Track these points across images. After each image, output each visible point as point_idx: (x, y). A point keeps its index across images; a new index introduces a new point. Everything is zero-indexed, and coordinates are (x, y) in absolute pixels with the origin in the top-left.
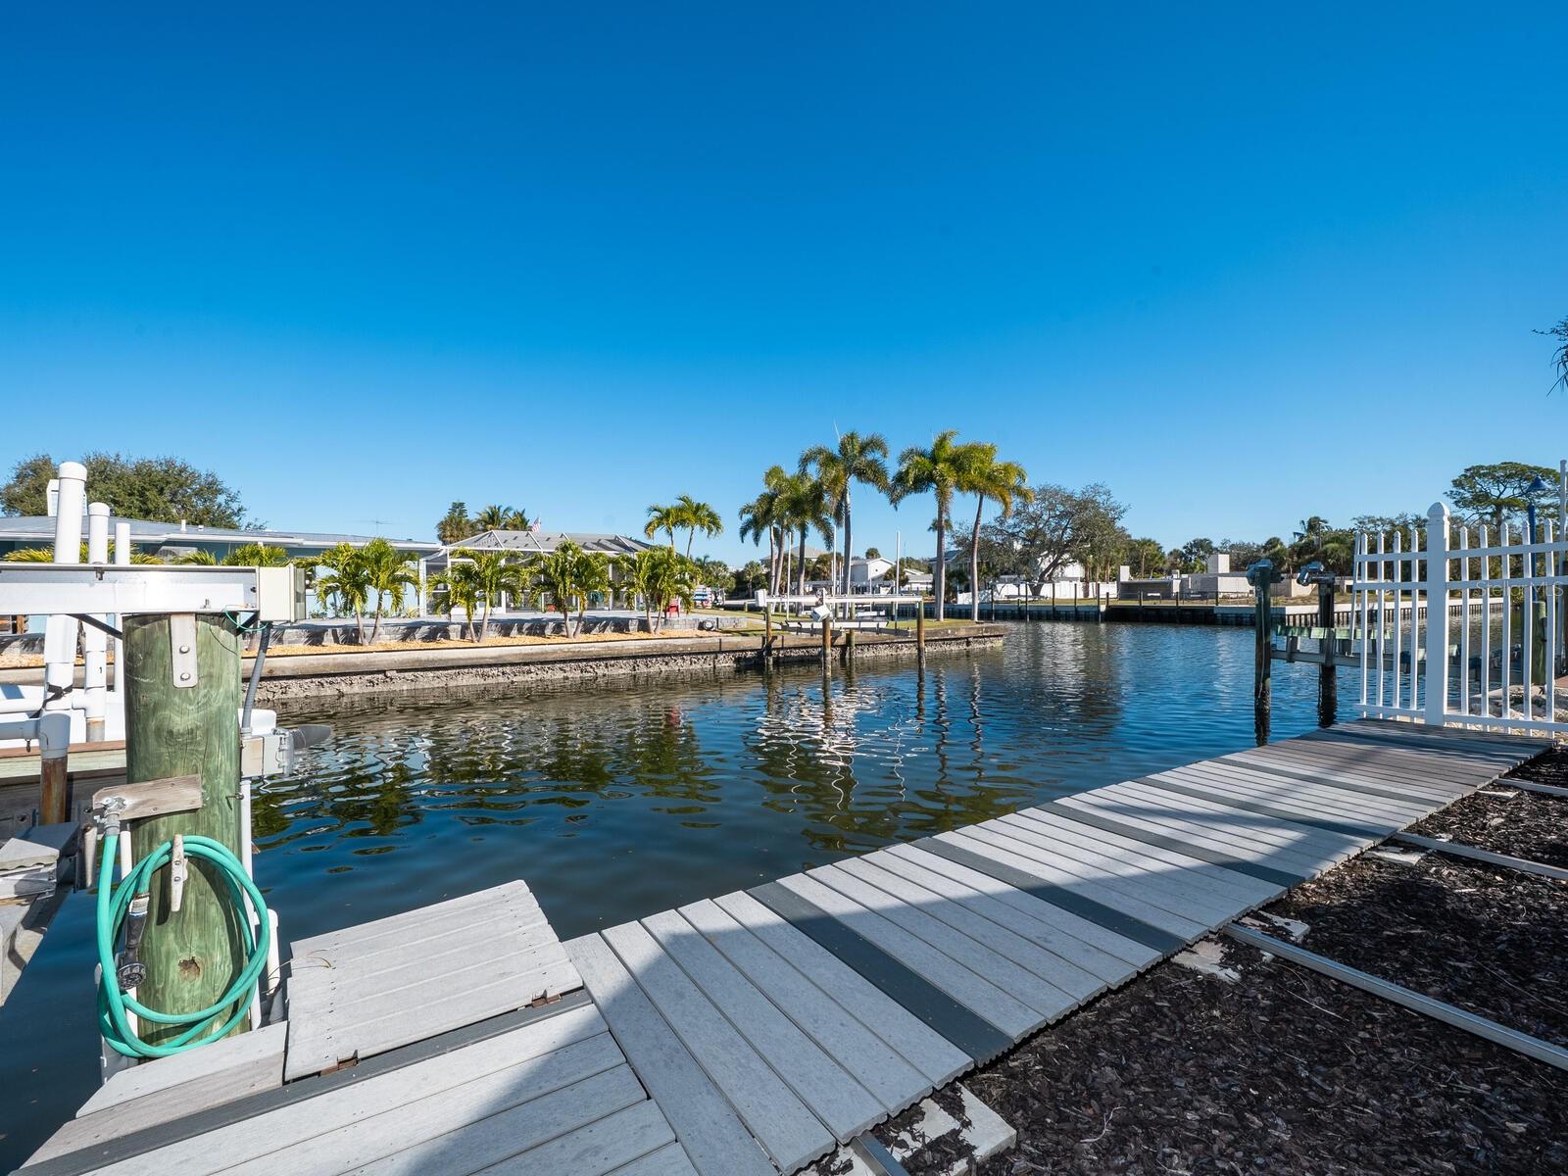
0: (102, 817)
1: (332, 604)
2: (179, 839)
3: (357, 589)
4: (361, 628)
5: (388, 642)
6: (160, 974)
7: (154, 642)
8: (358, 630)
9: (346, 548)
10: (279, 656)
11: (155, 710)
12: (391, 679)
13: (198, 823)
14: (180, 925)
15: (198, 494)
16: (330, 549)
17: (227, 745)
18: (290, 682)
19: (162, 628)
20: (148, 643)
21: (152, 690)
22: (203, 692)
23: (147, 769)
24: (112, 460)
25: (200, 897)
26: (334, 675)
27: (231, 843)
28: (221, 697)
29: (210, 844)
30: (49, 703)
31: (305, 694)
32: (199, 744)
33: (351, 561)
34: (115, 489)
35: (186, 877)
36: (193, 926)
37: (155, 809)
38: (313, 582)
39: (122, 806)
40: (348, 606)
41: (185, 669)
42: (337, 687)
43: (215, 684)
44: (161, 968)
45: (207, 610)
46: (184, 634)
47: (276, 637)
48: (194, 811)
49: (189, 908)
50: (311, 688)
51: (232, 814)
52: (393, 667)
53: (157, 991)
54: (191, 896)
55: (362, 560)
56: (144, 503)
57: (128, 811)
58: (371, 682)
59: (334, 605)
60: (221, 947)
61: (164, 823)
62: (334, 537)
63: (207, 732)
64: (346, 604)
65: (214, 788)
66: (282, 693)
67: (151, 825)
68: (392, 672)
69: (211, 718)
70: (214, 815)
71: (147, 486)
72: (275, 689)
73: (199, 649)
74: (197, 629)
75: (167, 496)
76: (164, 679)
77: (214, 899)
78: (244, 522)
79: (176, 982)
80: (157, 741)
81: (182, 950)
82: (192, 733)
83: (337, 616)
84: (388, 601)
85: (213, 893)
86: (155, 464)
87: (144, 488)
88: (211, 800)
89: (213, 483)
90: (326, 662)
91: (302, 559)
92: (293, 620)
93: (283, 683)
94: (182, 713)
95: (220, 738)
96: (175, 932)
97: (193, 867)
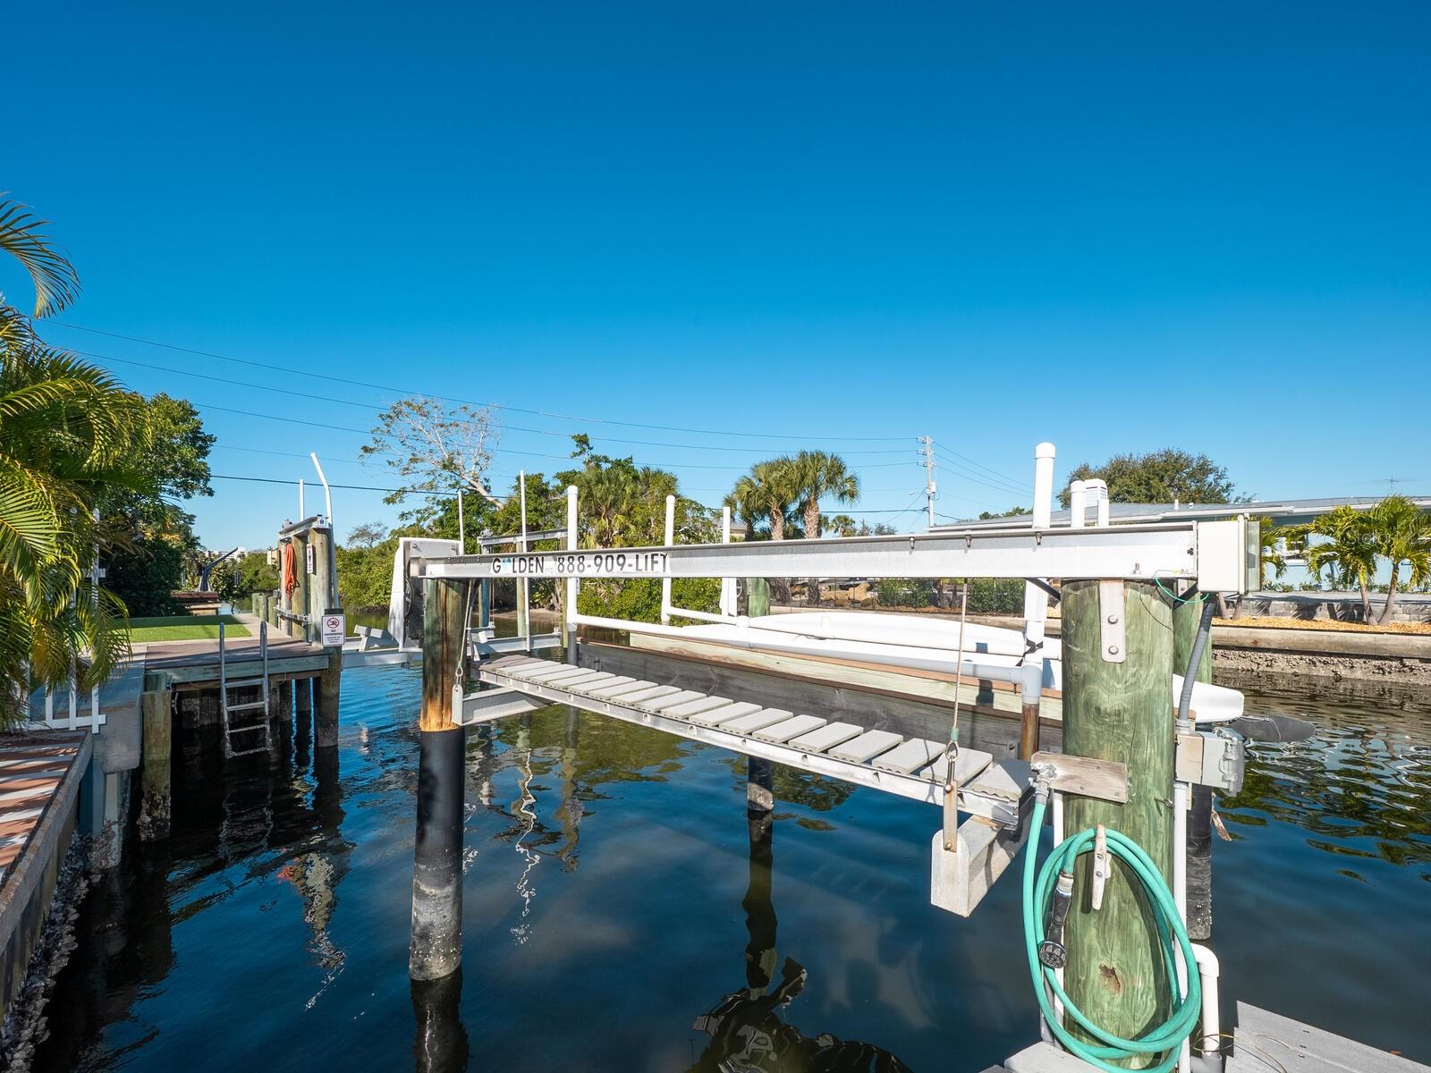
0: (1035, 781)
1: (1328, 576)
2: (1102, 831)
3: (1362, 557)
4: (1366, 603)
5: (1407, 623)
6: (1082, 966)
7: (1084, 609)
8: (1362, 606)
9: (1347, 512)
10: (1264, 628)
11: (1084, 683)
12: (1412, 670)
13: (1123, 819)
14: (1102, 926)
15: (1191, 475)
16: (1326, 515)
17: (1158, 738)
18: (1276, 655)
19: (1092, 594)
20: (1079, 610)
21: (1083, 661)
22: (1132, 670)
23: (1077, 743)
24: (1127, 460)
25: (1123, 905)
26: (1330, 655)
27: (1159, 856)
28: (1152, 679)
29: (1133, 848)
30: (1027, 655)
31: (1293, 671)
32: (1125, 728)
33: (1353, 526)
34: (1129, 482)
35: (1109, 876)
36: (1114, 933)
37: (1082, 788)
38: (1304, 551)
39: (1052, 775)
40: (1348, 579)
41: (1113, 640)
42: (1333, 668)
43: (1145, 663)
44: (1083, 959)
45: (1138, 576)
46: (1112, 601)
47: (1262, 608)
48: (1120, 804)
49: (1111, 912)
50: (1301, 665)
51: (1162, 821)
52: (1416, 654)
53: (1079, 981)
54: (1114, 899)
55: (1369, 523)
56: (1149, 491)
57: (1058, 781)
58: (1379, 668)
59: (1330, 576)
60: (1144, 973)
61: (1090, 806)
62: (1332, 501)
63: (1135, 717)
64: (1345, 575)
65: (1141, 785)
66: (1267, 666)
67: (1079, 804)
68: (1412, 661)
69: (1140, 702)
70: (1141, 816)
71: (1151, 476)
72: (1259, 661)
73: (1128, 620)
74: (1125, 598)
75: (1167, 482)
76: (1093, 649)
77: (1137, 913)
78: (1233, 496)
79: (1096, 984)
80: (1085, 715)
81: (1104, 952)
82: (1119, 715)
83: (1335, 589)
84: (1406, 573)
85: (1137, 906)
86: (1157, 457)
87: (1149, 478)
88: (1138, 799)
89: (1205, 463)
90: (1320, 639)
91: (1292, 527)
92: (1242, 592)
93: (1268, 655)
94: (1110, 690)
95: (1151, 728)
96: (1098, 929)
97: (1116, 867)
